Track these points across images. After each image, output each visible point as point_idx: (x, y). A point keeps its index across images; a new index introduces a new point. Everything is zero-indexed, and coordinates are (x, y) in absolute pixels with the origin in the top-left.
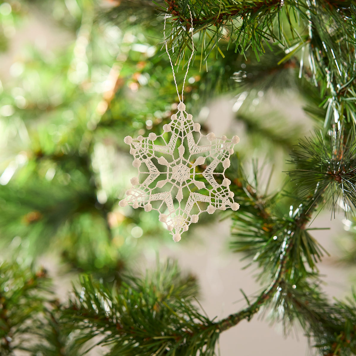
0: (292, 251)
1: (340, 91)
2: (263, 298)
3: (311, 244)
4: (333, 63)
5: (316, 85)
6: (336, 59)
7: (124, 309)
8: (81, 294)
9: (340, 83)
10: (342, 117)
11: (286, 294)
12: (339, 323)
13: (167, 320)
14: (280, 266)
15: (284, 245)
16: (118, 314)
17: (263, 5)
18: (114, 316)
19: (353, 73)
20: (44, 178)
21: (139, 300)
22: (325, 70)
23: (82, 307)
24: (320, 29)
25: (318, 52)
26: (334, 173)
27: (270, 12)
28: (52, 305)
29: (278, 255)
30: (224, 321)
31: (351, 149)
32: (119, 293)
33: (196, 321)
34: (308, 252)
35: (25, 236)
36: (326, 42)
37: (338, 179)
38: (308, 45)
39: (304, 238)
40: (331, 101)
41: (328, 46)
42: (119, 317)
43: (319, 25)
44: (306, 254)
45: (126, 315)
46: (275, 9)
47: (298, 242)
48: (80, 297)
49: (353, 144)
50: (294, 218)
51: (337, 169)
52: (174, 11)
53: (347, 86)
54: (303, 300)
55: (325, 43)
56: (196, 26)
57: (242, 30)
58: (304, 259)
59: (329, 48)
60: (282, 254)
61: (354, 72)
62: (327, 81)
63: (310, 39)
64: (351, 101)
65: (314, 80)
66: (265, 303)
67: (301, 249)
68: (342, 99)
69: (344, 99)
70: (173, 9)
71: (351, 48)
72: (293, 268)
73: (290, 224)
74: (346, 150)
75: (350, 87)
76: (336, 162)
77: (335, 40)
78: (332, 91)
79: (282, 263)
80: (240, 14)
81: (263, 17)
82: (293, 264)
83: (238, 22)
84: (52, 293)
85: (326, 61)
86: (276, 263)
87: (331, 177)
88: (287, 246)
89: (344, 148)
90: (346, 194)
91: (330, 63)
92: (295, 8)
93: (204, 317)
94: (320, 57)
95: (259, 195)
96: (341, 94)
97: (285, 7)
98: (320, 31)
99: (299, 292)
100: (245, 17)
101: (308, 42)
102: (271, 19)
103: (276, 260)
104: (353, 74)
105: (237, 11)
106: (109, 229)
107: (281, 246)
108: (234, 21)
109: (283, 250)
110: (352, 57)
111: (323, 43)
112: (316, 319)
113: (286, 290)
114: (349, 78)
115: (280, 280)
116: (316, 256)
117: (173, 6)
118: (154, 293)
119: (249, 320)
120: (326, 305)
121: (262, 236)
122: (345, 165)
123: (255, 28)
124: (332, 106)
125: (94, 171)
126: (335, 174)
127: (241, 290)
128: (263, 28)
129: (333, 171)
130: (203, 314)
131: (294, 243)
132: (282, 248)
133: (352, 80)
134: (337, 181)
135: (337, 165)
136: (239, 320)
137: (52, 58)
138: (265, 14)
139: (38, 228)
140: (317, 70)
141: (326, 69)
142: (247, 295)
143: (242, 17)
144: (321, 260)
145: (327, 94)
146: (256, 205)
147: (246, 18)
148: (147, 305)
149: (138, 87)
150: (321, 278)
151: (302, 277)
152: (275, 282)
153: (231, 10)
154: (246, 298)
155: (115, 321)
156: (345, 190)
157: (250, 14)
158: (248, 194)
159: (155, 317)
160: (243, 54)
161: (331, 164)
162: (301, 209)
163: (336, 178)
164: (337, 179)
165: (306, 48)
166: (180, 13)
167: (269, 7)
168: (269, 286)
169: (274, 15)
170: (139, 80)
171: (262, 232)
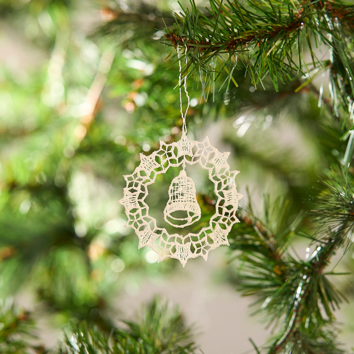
0: (307, 297)
2: (276, 350)
3: (329, 291)
5: (337, 115)
11: (301, 346)
14: (295, 314)
15: (299, 291)
17: (282, 30)
20: (18, 210)
21: (138, 350)
22: (347, 99)
24: (343, 54)
25: (340, 79)
27: (288, 37)
29: (292, 302)
34: (326, 298)
36: (350, 68)
39: (321, 284)
40: (353, 133)
44: (323, 302)
46: (294, 34)
47: (315, 288)
48: (71, 346)
50: (311, 262)
58: (321, 306)
60: (297, 300)
63: (331, 64)
65: (335, 110)
67: (318, 294)
72: (308, 317)
73: (306, 268)
79: (297, 311)
80: (255, 40)
82: (309, 312)
84: (36, 337)
85: (348, 89)
86: (290, 310)
88: (303, 292)
92: (316, 32)
94: (342, 84)
95: (269, 233)
97: (305, 30)
100: (261, 44)
101: (329, 67)
102: (290, 45)
105: (253, 37)
106: (88, 263)
107: (296, 292)
109: (298, 296)
115: (295, 330)
116: (334, 303)
121: (272, 279)
127: (251, 340)
131: (310, 289)
132: (296, 294)
141: (349, 98)
143: (259, 43)
144: (339, 308)
146: (267, 244)
149: (134, 107)
152: (289, 331)
154: (256, 348)
157: (267, 40)
162: (320, 252)
167: (288, 32)
168: (282, 336)
169: (293, 40)
170: (135, 100)
171: (273, 275)
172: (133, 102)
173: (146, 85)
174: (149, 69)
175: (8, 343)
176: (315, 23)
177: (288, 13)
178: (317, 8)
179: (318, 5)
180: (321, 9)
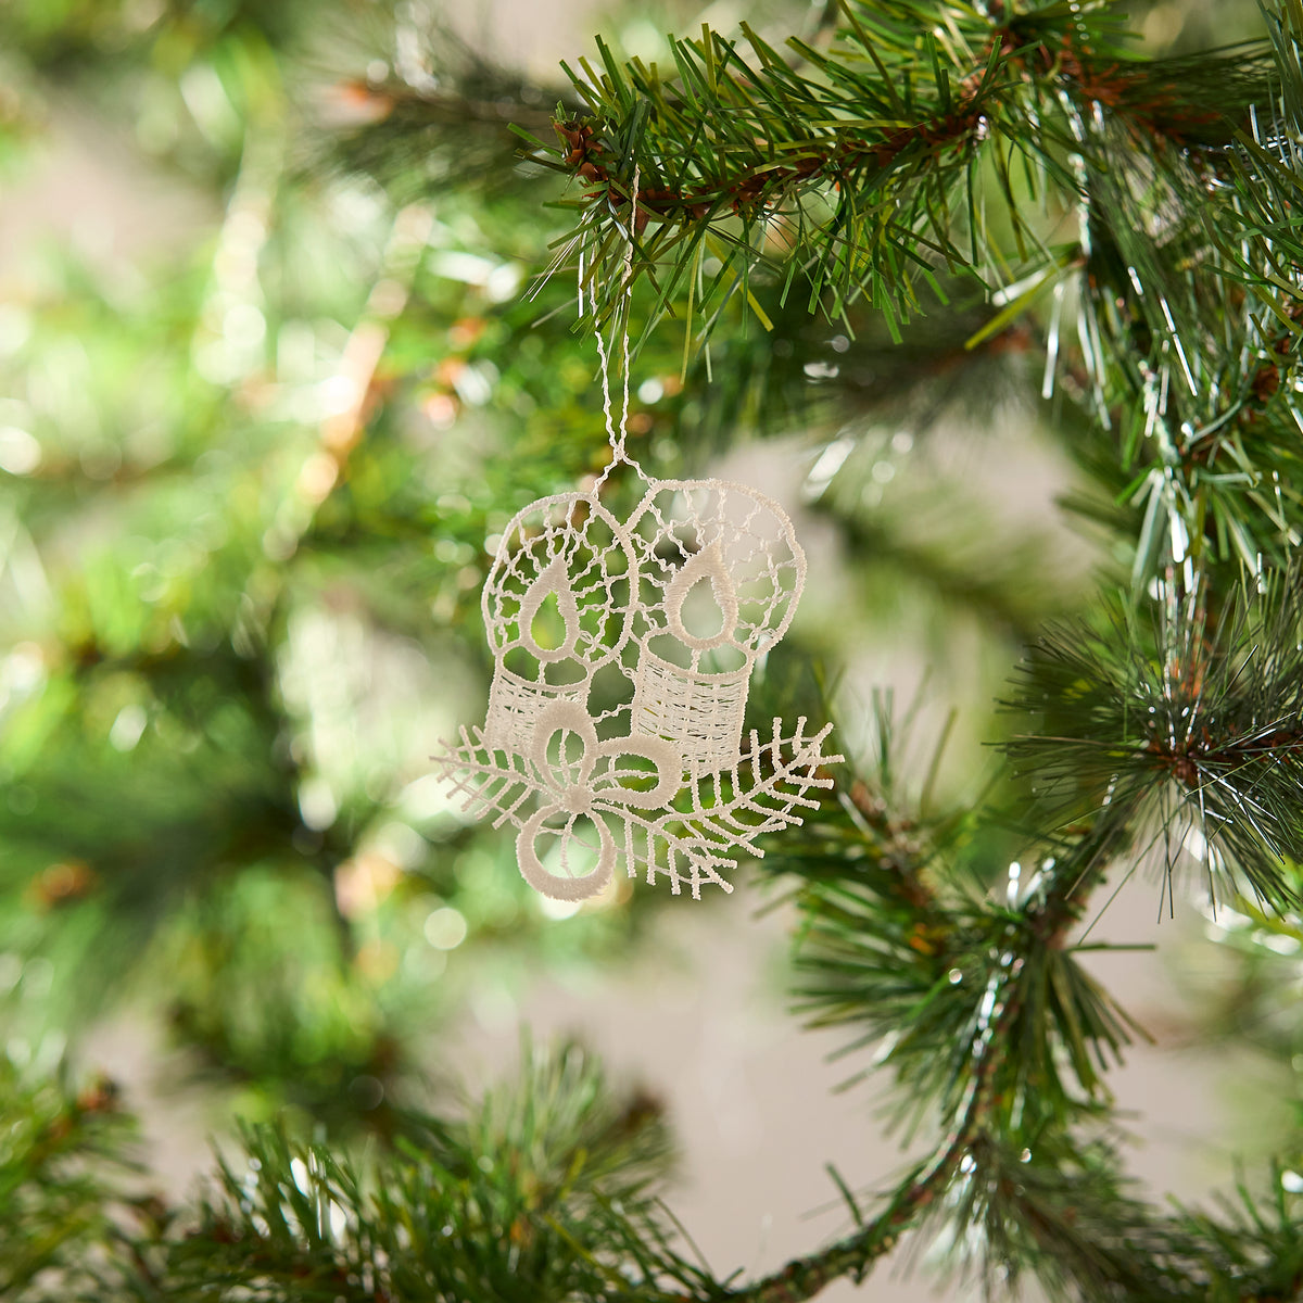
0: (1016, 1028)
1: (1193, 446)
2: (912, 1200)
3: (1085, 1005)
4: (1166, 346)
5: (1106, 424)
6: (1178, 331)
7: (404, 1236)
8: (244, 1182)
9: (1192, 420)
10: (1200, 542)
11: (995, 1187)
12: (1186, 1287)
13: (560, 1278)
14: (973, 1083)
15: (988, 1006)
16: (381, 1259)
17: (914, 140)
18: (367, 1265)
19: (1239, 383)
21: (457, 1205)
22: (1139, 371)
23: (251, 1231)
24: (1121, 222)
25: (1113, 304)
26: (1172, 748)
27: (937, 163)
28: (138, 1216)
29: (964, 1044)
30: (768, 1283)
31: (1230, 663)
32: (382, 1182)
33: (668, 1284)
34: (1076, 1028)
35: (35, 952)
36: (1142, 269)
37: (1184, 771)
38: (1076, 280)
39: (1060, 982)
40: (1159, 482)
41: (1150, 284)
42: (385, 1270)
43: (1119, 210)
44: (1068, 1038)
45: (411, 1260)
46: (955, 153)
47: (1040, 996)
48: (240, 1196)
49: (1238, 645)
50: (1024, 909)
51: (1180, 735)
52: (588, 165)
53: (1219, 429)
54: (1055, 1206)
55: (1139, 275)
56: (670, 217)
57: (835, 229)
58: (1060, 1054)
59: (1152, 291)
60: (980, 1038)
61: (1243, 381)
62: (1146, 409)
63: (1083, 256)
64: (1234, 487)
65: (1097, 407)
66: (917, 1216)
67: (1049, 1015)
68: (1199, 475)
69: (1208, 478)
70: (586, 157)
71: (1232, 293)
72: (1020, 1090)
73: (1011, 930)
74: (1215, 665)
75: (1228, 434)
76: (1176, 709)
77: (1175, 259)
78: (1165, 445)
79: (981, 1071)
80: (828, 173)
81: (914, 183)
82: (1022, 1075)
83: (823, 204)
84: (139, 1169)
85: (1142, 338)
86: (960, 1070)
87: (1160, 762)
88: (999, 1011)
89: (1206, 654)
90: (1216, 828)
91: (1155, 345)
92: (1030, 149)
93: (695, 1271)
94: (1121, 320)
95: (894, 820)
96: (1195, 457)
97: (994, 142)
98: (1119, 228)
99: (1043, 1175)
100: (846, 184)
101: (1076, 265)
102: (939, 190)
103: (957, 1060)
104: (1240, 389)
105: (819, 163)
107: (976, 1011)
108: (807, 199)
109: (983, 1024)
110: (1237, 325)
111: (1132, 272)
112: (1104, 1273)
113: (993, 1171)
114: (1225, 404)
115: (974, 1133)
116: (1104, 1045)
117: (585, 149)
118: (512, 1178)
119: (859, 1280)
120: (1139, 1222)
121: (902, 970)
122: (1210, 720)
123: (885, 224)
124: (1164, 500)
125: (288, 709)
126: (1174, 754)
127: (832, 1170)
128: (914, 220)
129: (1166, 741)
130: (689, 1258)
131: (1022, 998)
132: (979, 1016)
133: (1238, 412)
134: (1181, 777)
135: (1183, 719)
136: (823, 1280)
137: (132, 288)
138: (918, 173)
139: (86, 923)
140: (1110, 368)
141: (1143, 366)
142: (853, 1187)
143: (838, 183)
144: (1121, 1062)
145: (1147, 456)
146: (884, 855)
147: (849, 185)
148: (486, 1225)
149: (455, 409)
150: (1124, 1124)
151: (1053, 1119)
152: (954, 1139)
153: (795, 158)
154: (849, 1197)
155: (368, 1282)
156: (1211, 813)
157: (864, 171)
158: (856, 817)
159: (518, 1268)
160: (841, 316)
161: (1162, 716)
162: (1051, 875)
163: (1178, 766)
164: (1179, 770)
165: (1067, 290)
166: (609, 174)
167: (934, 146)
168: (934, 1154)
169: (953, 172)
170: (458, 387)
171: (904, 955)
172: (453, 393)
173: (491, 335)
174: (502, 282)
175: (45, 1183)
176: (1025, 116)
177: (934, 86)
178: (1034, 73)
179: (1036, 61)
180: (1046, 71)
